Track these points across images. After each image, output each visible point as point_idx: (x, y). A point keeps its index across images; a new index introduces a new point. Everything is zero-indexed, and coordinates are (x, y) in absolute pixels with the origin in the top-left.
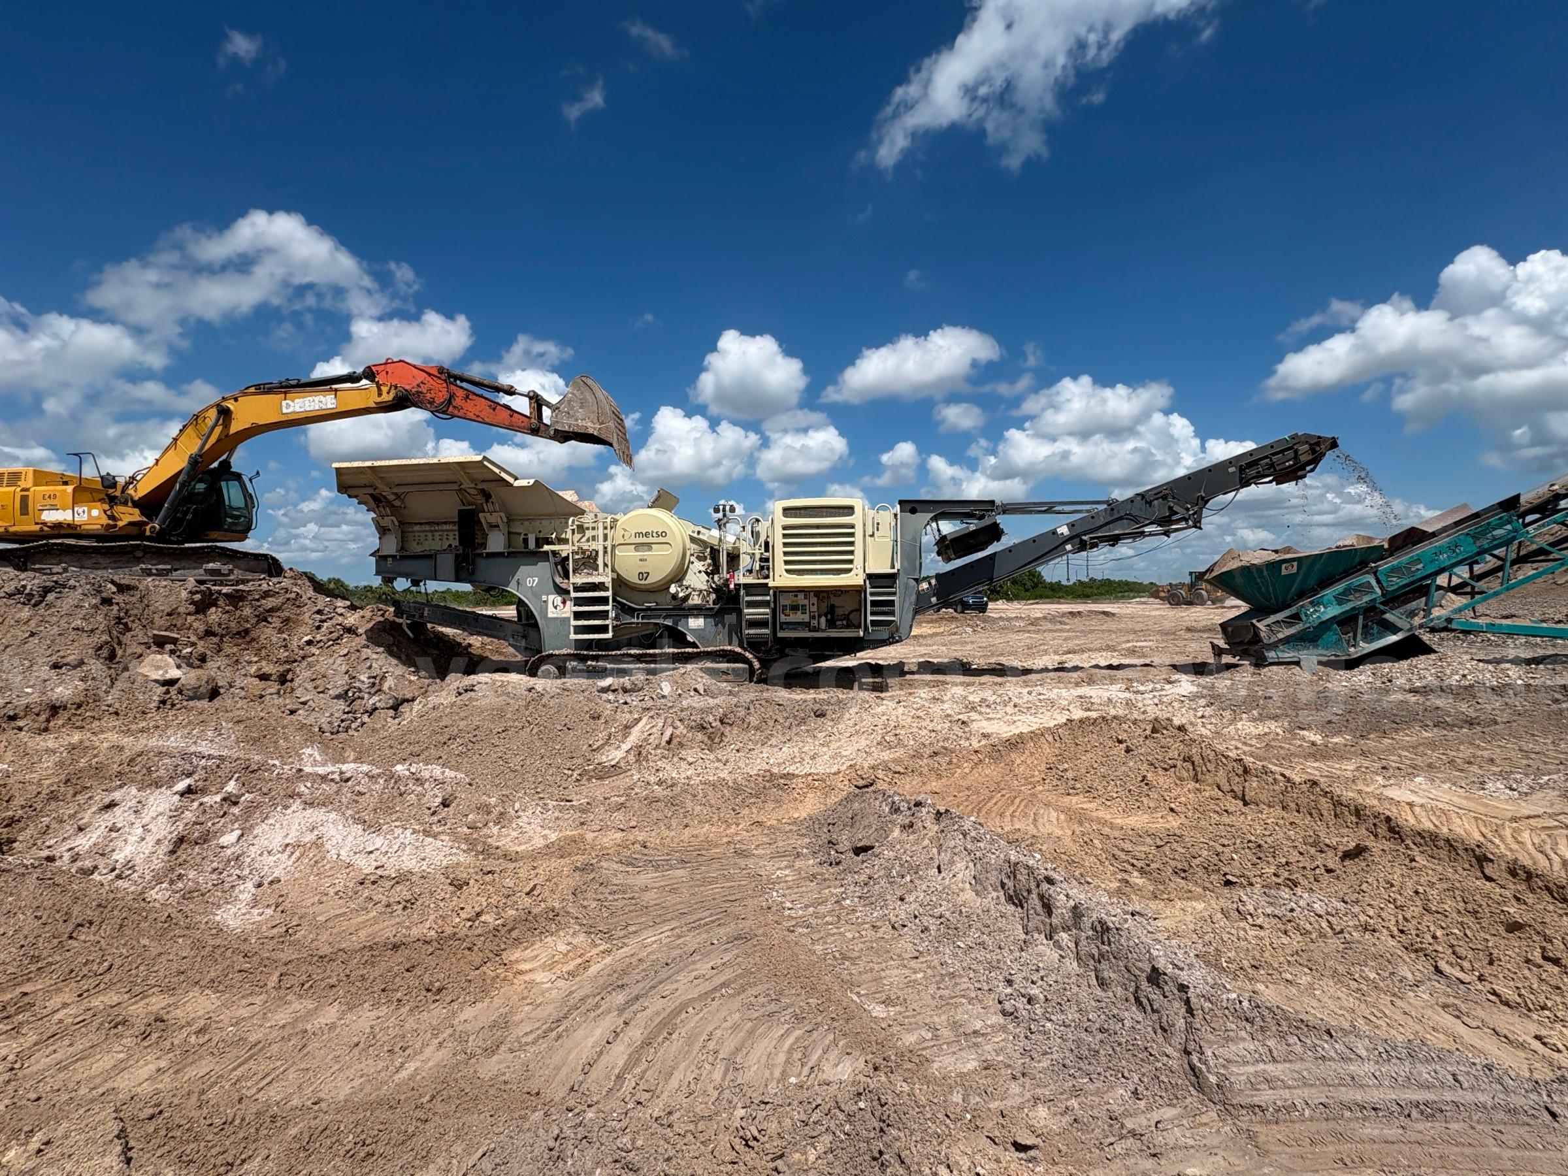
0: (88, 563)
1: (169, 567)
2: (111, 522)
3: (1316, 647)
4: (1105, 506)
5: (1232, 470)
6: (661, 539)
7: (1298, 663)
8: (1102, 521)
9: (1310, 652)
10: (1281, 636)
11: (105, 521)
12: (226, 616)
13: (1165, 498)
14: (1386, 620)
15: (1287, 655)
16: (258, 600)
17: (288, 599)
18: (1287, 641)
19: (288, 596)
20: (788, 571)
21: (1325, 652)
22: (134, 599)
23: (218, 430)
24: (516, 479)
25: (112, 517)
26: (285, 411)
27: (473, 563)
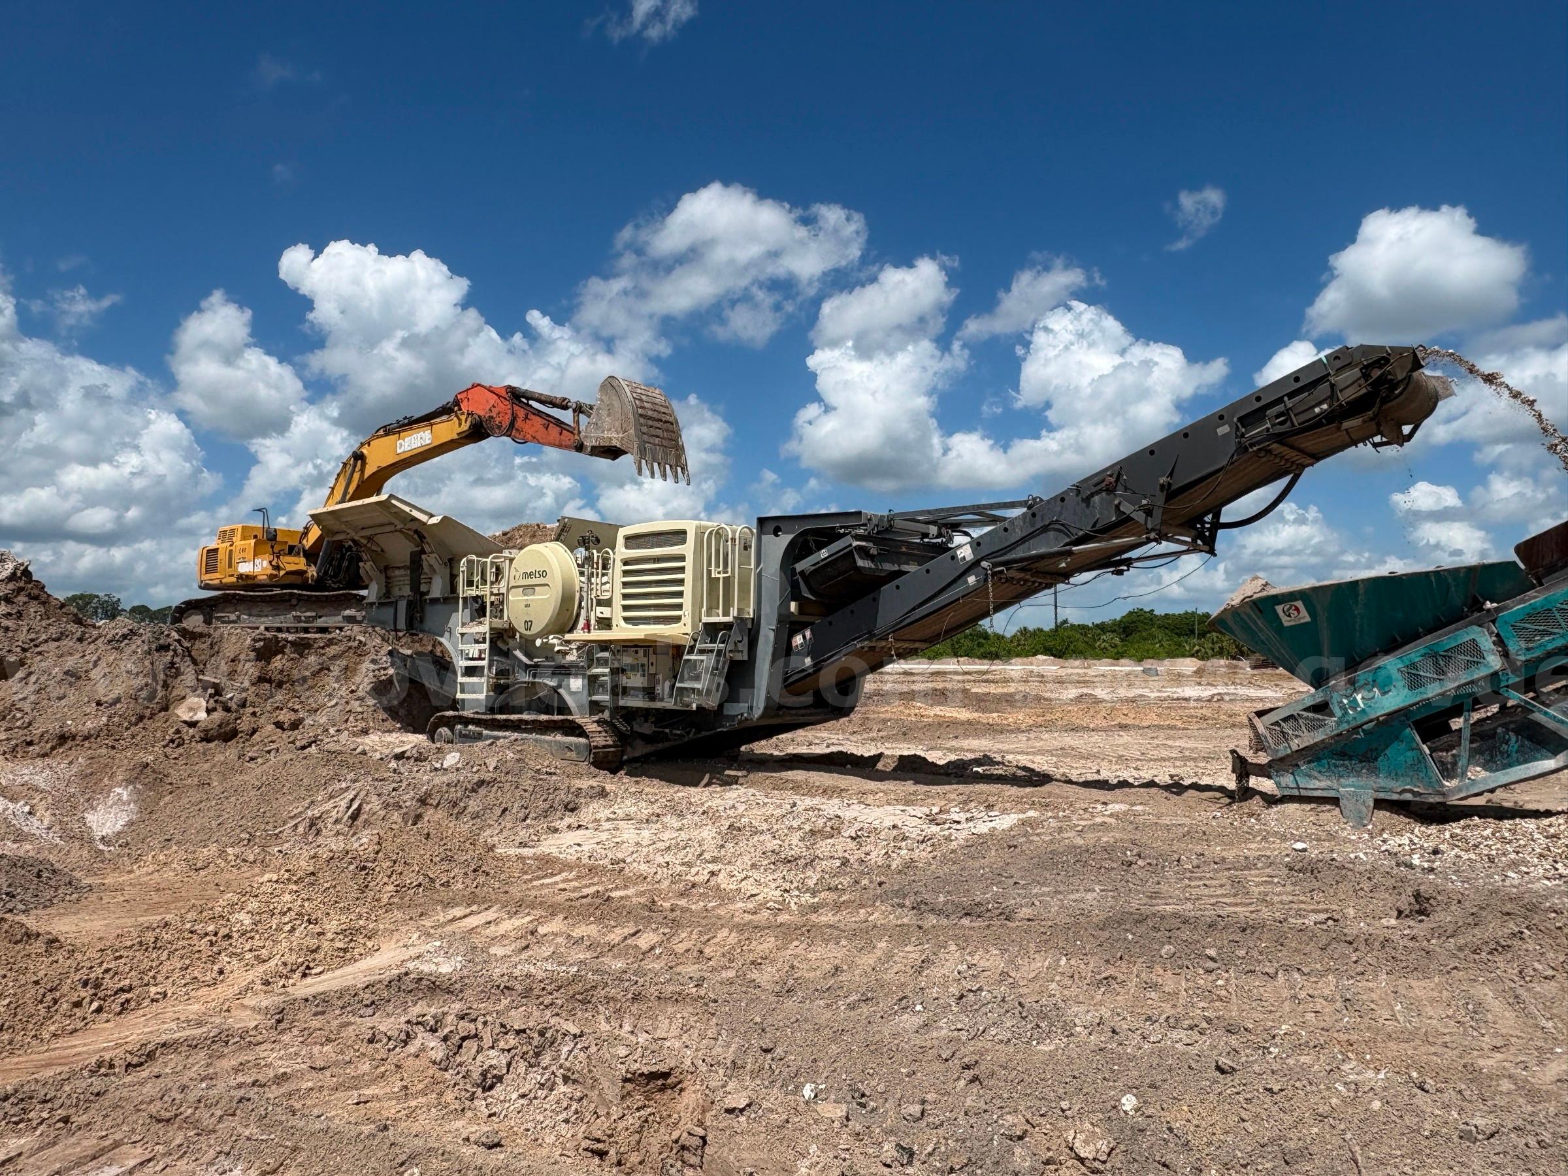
0: (254, 612)
1: (314, 614)
2: (274, 572)
3: (1374, 771)
4: (1025, 510)
5: (1223, 430)
6: (542, 581)
7: (1335, 801)
8: (1018, 534)
9: (1362, 781)
10: (1296, 744)
11: (270, 571)
12: (289, 664)
13: (1110, 490)
14: (1538, 725)
15: (1317, 784)
16: (323, 648)
17: (350, 648)
18: (1313, 754)
19: (351, 644)
20: (626, 619)
21: (1392, 784)
22: (204, 646)
23: (357, 476)
24: (431, 516)
25: (277, 568)
26: (399, 451)
27: (422, 611)
